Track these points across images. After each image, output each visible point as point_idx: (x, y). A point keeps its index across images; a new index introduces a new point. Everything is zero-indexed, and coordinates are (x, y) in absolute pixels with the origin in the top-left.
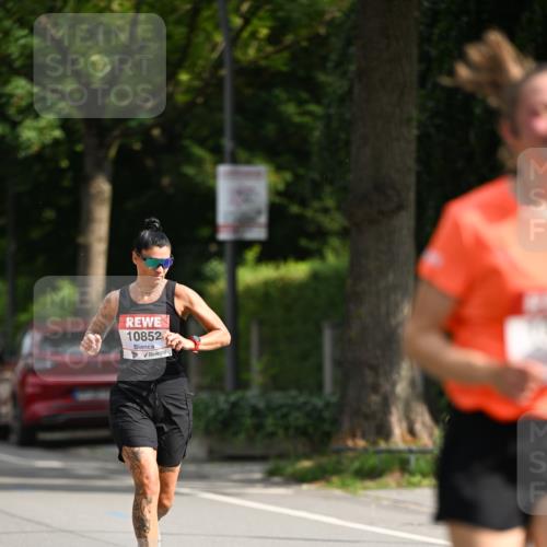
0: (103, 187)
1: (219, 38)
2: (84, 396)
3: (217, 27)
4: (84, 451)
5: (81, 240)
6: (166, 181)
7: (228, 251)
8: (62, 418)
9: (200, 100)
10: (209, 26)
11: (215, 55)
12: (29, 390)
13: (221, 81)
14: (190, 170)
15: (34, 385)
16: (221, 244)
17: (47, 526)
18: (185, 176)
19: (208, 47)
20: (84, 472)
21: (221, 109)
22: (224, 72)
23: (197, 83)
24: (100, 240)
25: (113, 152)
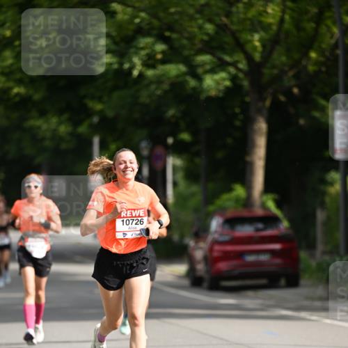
0: (262, 126)
1: (336, 30)
2: (250, 258)
3: (334, 23)
4: (250, 293)
5: (248, 159)
6: (302, 122)
7: (342, 166)
8: (236, 272)
9: (324, 69)
10: (329, 22)
11: (333, 41)
12: (216, 254)
13: (337, 57)
14: (316, 114)
15: (219, 251)
16: (337, 162)
17: (226, 341)
18: (314, 118)
19: (329, 35)
20: (251, 306)
21: (336, 75)
22: (339, 52)
23: (322, 59)
24: (260, 159)
25: (268, 103)
